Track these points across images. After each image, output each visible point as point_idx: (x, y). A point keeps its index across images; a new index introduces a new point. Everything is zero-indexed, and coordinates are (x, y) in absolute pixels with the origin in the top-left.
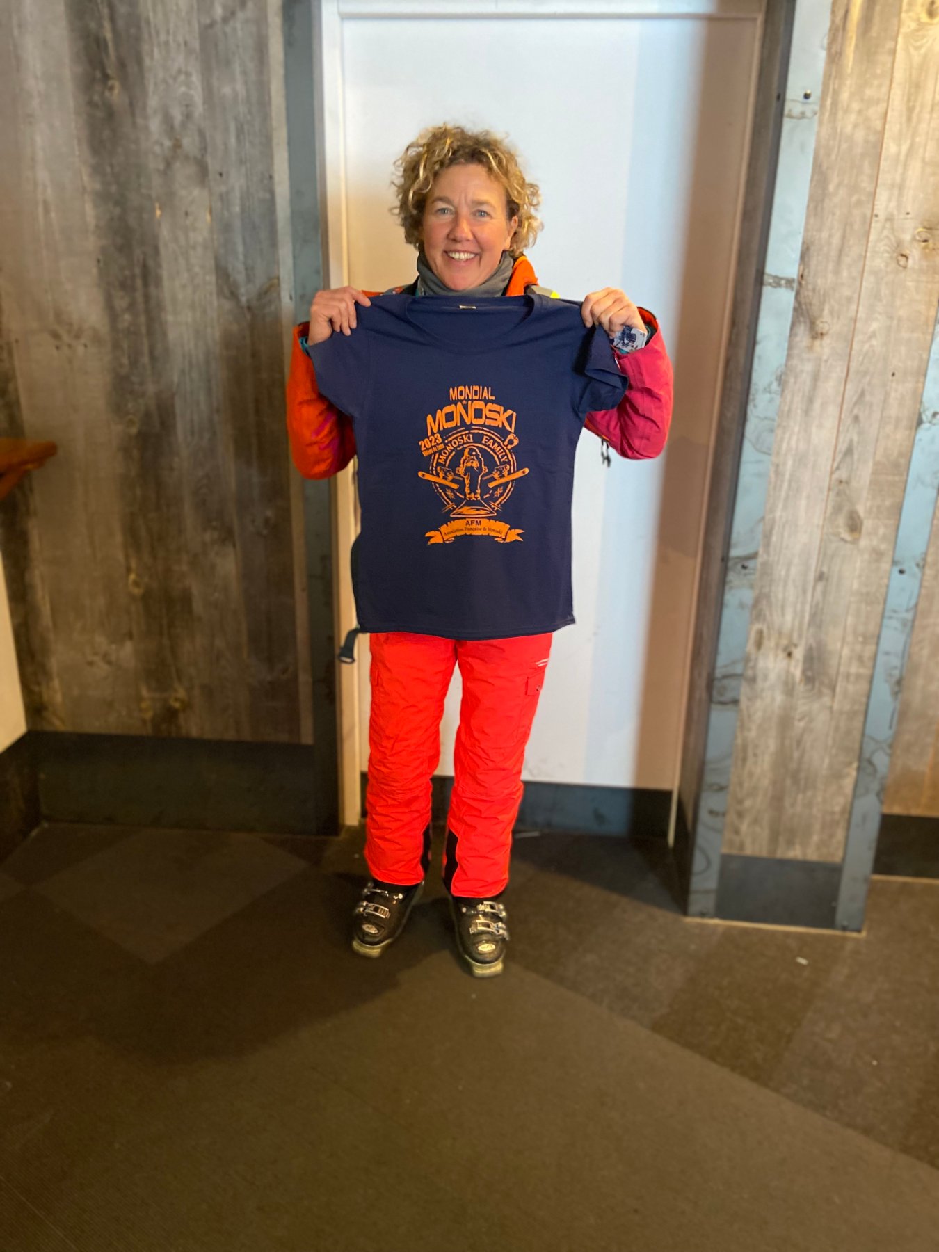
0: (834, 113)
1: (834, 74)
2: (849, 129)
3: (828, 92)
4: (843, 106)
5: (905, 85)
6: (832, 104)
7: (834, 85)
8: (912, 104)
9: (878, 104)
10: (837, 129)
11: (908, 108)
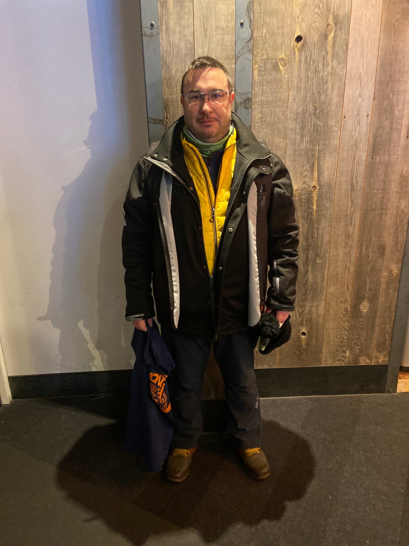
0: (168, 33)
1: (164, 14)
2: (176, 41)
3: (163, 22)
4: (172, 30)
5: (201, 18)
6: (166, 28)
7: (165, 19)
8: (206, 27)
9: (189, 28)
10: (170, 41)
11: (204, 29)
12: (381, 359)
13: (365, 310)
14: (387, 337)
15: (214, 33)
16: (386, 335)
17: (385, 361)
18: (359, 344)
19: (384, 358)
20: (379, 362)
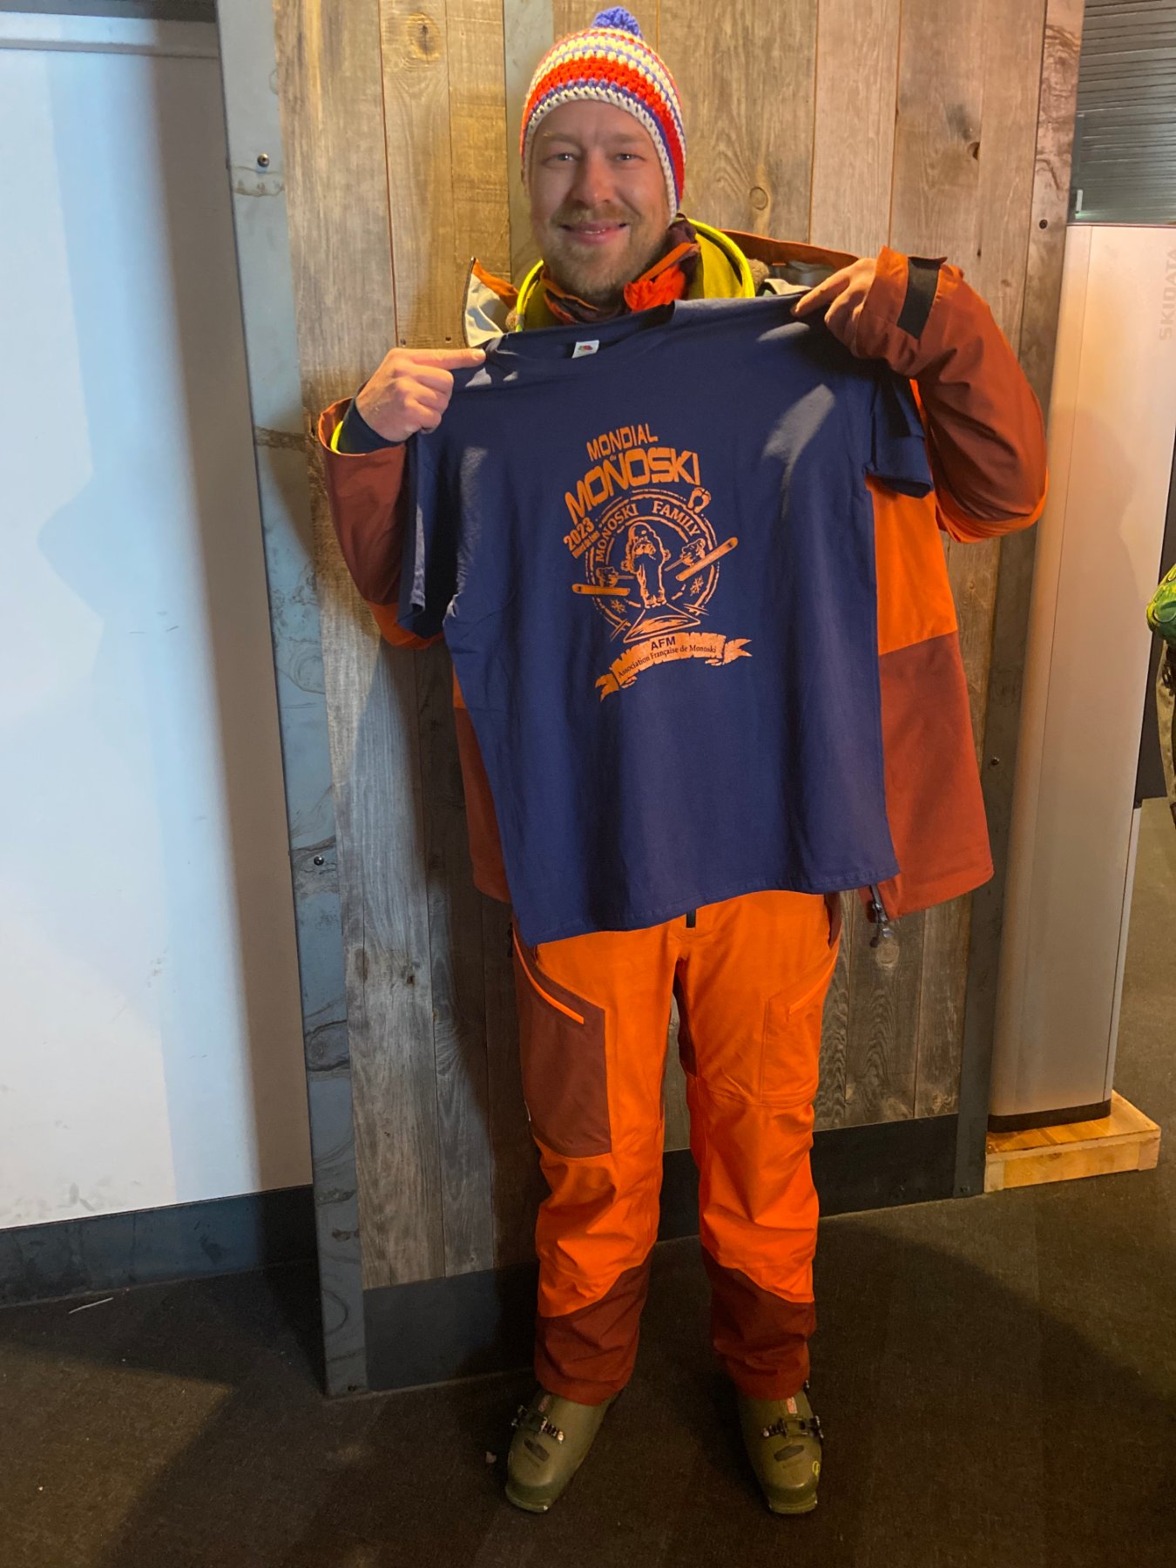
0: (309, 189)
1: (297, 130)
2: (337, 213)
3: (294, 156)
4: (321, 178)
5: (407, 151)
6: (303, 174)
7: (301, 147)
8: (422, 177)
9: (372, 177)
10: (319, 212)
11: (418, 184)
12: (939, 1100)
13: (890, 966)
14: (950, 1037)
15: (448, 196)
16: (949, 1031)
17: (948, 1104)
18: (879, 1062)
19: (946, 1097)
20: (934, 1108)
